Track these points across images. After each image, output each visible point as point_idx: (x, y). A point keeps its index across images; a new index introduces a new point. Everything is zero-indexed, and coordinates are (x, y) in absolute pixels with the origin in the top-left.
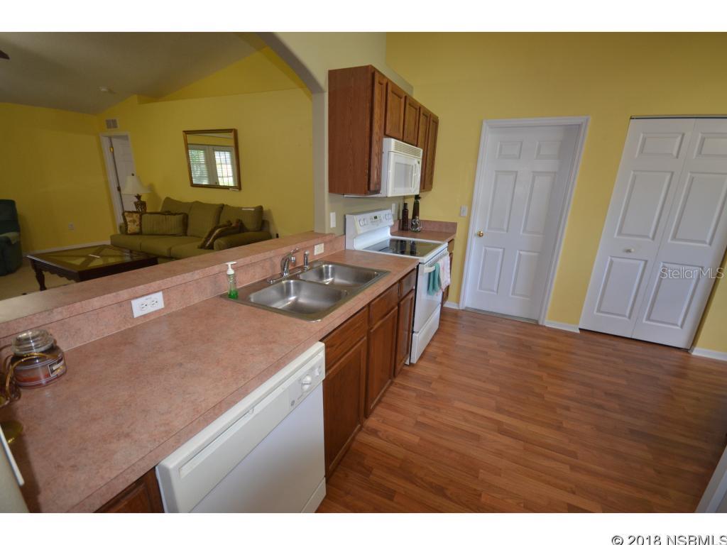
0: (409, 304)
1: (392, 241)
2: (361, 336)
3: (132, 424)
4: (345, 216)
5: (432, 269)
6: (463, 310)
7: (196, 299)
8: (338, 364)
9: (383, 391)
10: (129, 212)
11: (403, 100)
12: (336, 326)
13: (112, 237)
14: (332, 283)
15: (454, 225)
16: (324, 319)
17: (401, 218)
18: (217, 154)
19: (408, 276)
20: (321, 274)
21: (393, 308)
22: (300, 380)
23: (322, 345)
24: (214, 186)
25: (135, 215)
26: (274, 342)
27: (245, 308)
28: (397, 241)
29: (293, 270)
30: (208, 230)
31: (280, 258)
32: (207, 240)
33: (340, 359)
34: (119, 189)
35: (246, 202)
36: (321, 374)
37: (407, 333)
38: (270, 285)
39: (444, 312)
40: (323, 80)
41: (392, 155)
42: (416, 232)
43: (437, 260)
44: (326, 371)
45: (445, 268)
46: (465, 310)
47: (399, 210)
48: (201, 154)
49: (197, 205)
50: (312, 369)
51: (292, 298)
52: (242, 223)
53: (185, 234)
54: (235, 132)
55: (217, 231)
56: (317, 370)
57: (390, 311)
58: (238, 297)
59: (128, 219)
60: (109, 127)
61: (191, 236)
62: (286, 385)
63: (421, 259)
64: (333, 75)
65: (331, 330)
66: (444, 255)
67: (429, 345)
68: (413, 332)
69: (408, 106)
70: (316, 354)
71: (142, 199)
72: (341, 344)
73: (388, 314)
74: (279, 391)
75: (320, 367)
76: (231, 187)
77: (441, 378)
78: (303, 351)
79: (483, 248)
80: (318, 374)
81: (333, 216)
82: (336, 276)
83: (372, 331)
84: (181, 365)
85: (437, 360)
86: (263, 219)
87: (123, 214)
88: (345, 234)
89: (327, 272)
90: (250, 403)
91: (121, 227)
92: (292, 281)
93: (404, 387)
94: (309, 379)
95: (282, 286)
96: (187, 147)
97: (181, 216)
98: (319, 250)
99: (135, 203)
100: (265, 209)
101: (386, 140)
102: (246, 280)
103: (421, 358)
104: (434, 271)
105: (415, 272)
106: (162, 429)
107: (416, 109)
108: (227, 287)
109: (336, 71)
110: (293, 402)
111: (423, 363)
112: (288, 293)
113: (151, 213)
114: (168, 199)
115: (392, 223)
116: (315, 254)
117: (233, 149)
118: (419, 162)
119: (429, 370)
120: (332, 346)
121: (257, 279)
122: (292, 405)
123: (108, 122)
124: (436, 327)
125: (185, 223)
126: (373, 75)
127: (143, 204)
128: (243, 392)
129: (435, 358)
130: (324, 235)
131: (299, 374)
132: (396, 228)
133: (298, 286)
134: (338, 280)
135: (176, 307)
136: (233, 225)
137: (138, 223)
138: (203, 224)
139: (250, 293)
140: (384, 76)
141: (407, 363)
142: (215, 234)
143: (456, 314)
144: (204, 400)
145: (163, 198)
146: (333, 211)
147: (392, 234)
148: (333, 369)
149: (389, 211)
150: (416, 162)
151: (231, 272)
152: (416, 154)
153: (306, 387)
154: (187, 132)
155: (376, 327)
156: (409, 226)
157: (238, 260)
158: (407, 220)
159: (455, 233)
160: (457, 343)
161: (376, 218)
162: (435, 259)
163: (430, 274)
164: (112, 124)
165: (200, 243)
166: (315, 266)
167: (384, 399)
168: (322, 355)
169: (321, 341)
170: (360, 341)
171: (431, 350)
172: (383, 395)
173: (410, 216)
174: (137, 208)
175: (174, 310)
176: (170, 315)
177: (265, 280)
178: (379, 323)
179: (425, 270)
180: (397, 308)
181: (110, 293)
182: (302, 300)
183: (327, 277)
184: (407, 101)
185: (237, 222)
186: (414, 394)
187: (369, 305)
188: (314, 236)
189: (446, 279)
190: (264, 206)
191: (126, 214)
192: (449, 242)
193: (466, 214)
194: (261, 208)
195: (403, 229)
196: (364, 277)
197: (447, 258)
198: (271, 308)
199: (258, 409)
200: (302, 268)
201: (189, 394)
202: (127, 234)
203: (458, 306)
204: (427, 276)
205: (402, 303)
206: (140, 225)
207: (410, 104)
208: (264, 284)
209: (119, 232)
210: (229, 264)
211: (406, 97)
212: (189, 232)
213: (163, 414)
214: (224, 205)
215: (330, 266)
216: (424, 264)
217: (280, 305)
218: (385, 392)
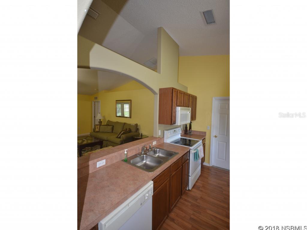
0: (187, 164)
1: (181, 139)
2: (167, 178)
3: (94, 207)
4: (164, 131)
5: (195, 151)
6: (211, 167)
7: (115, 161)
8: (158, 189)
9: (177, 201)
10: (97, 125)
11: (183, 94)
12: (158, 174)
13: (90, 133)
14: (158, 156)
15: (205, 133)
16: (154, 172)
17: (185, 129)
18: (125, 105)
19: (186, 154)
20: (155, 152)
21: (180, 167)
22: (144, 195)
23: (152, 182)
24: (123, 116)
25: (98, 126)
26: (137, 180)
27: (129, 165)
28: (183, 139)
29: (146, 151)
30: (120, 132)
31: (142, 147)
32: (119, 135)
33: (159, 187)
34: (95, 117)
35: (132, 122)
36: (151, 193)
37: (186, 176)
38: (137, 157)
39: (203, 167)
40: (157, 91)
41: (179, 112)
42: (191, 135)
43: (198, 147)
44: (154, 192)
45: (201, 150)
46: (213, 167)
47: (184, 127)
48: (120, 105)
49: (117, 123)
50: (149, 191)
51: (144, 161)
52: (130, 130)
53: (112, 132)
54: (130, 100)
55: (122, 132)
56: (150, 191)
57: (179, 168)
58: (127, 161)
59: (96, 127)
60: (95, 99)
61: (114, 133)
62: (139, 197)
63: (191, 148)
64: (160, 90)
65: (156, 176)
66: (201, 145)
67: (197, 182)
68: (189, 176)
69: (185, 95)
70: (150, 185)
71: (101, 121)
72: (159, 181)
73: (178, 169)
74: (137, 199)
75: (151, 190)
76: (128, 117)
77: (201, 197)
78: (146, 184)
79: (218, 142)
80: (150, 193)
81: (160, 131)
82: (160, 153)
83: (171, 176)
84: (109, 186)
85: (200, 189)
86: (138, 128)
87: (95, 126)
88: (164, 137)
89: (157, 152)
90: (127, 203)
91: (93, 130)
92: (145, 155)
93: (186, 200)
94: (147, 195)
95: (141, 157)
96: (117, 103)
97: (112, 126)
98: (154, 143)
99: (99, 122)
100: (138, 124)
101: (177, 108)
102: (130, 155)
103: (193, 187)
104: (196, 152)
105: (189, 152)
106: (102, 210)
107: (188, 96)
108: (124, 157)
109: (161, 89)
110: (142, 204)
111: (194, 190)
112: (143, 160)
113: (103, 125)
114: (108, 120)
115: (181, 132)
116: (153, 145)
117: (130, 103)
118: (190, 112)
119: (197, 193)
120: (156, 182)
121: (134, 154)
122: (141, 205)
123: (95, 98)
124: (200, 174)
125: (113, 129)
126: (173, 90)
127: (101, 122)
128: (125, 199)
129: (199, 188)
130: (156, 138)
131: (144, 193)
132: (183, 134)
133: (146, 157)
134: (161, 155)
135: (109, 164)
136: (128, 130)
137: (99, 128)
138: (119, 129)
139: (131, 160)
140: (176, 89)
141: (187, 189)
142: (121, 134)
143: (208, 168)
144: (114, 201)
145: (107, 120)
146: (160, 130)
147: (181, 136)
148: (156, 191)
149: (180, 128)
150: (188, 112)
151: (126, 153)
152: (188, 110)
153: (146, 198)
154: (117, 101)
155: (173, 174)
156: (188, 133)
157: (128, 149)
158: (187, 130)
159: (205, 136)
160: (209, 182)
161: (175, 131)
162: (197, 148)
163: (195, 153)
164: (96, 98)
165: (116, 136)
166: (153, 149)
167: (178, 205)
168: (152, 186)
169: (152, 180)
170: (167, 180)
171: (197, 184)
172: (177, 203)
173: (188, 129)
174: (99, 123)
175: (108, 165)
176: (107, 167)
177: (136, 155)
178: (174, 173)
179: (192, 152)
180: (181, 166)
181: (92, 160)
182: (148, 163)
183: (157, 153)
184: (185, 94)
185: (129, 129)
186: (190, 204)
187: (170, 166)
188: (153, 138)
189: (201, 155)
190: (138, 123)
191: (96, 125)
192: (202, 140)
193: (209, 129)
194: (137, 124)
195: (186, 134)
196: (170, 154)
197: (202, 147)
198: (136, 166)
199: (130, 205)
200: (148, 150)
201: (110, 198)
202: (95, 132)
203: (209, 165)
204: (194, 154)
205: (183, 165)
206: (99, 129)
207: (186, 95)
208: (135, 156)
209: (92, 131)
210: (126, 150)
211: (184, 93)
212: (113, 132)
213: (102, 204)
214: (125, 123)
215: (158, 149)
216: (192, 149)
217: (139, 164)
218: (178, 201)
